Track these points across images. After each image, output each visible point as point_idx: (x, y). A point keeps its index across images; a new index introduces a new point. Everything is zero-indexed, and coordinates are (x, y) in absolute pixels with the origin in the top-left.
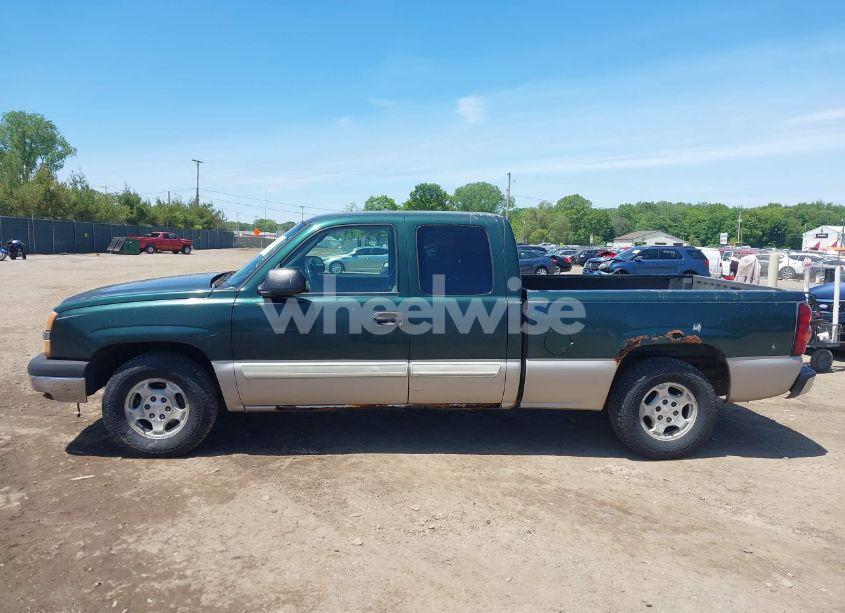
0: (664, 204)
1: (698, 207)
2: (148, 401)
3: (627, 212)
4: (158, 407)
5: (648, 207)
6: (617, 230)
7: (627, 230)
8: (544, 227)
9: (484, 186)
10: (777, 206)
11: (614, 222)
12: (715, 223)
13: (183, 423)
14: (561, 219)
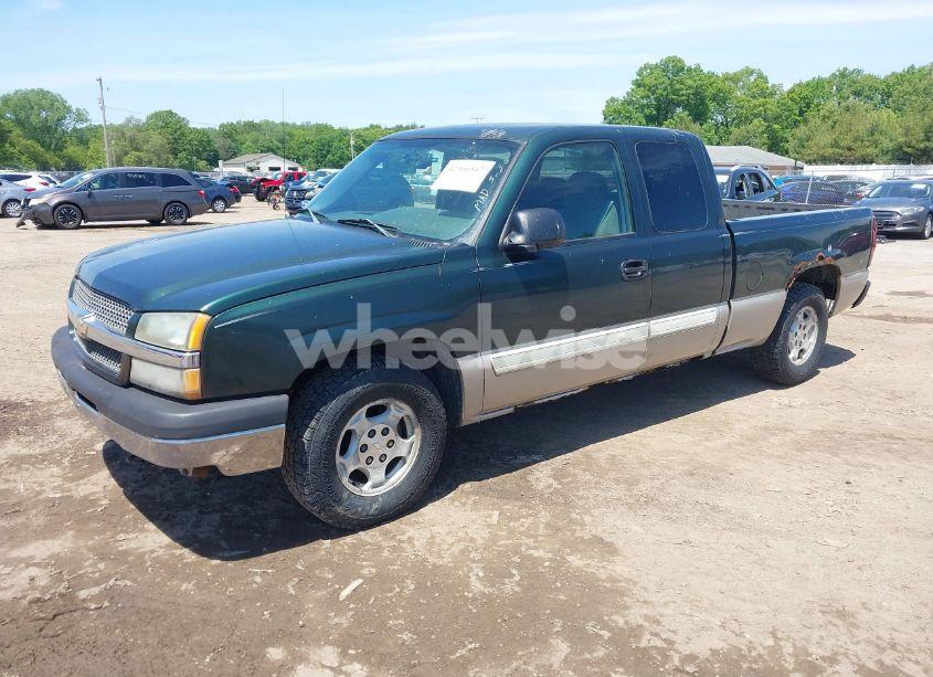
0: (267, 122)
1: (302, 127)
2: (365, 440)
3: (229, 132)
4: (377, 446)
5: (251, 126)
6: (222, 153)
7: (233, 154)
8: (137, 150)
9: (43, 93)
10: (378, 127)
11: (218, 144)
12: (323, 145)
13: (411, 461)
14: (157, 140)
